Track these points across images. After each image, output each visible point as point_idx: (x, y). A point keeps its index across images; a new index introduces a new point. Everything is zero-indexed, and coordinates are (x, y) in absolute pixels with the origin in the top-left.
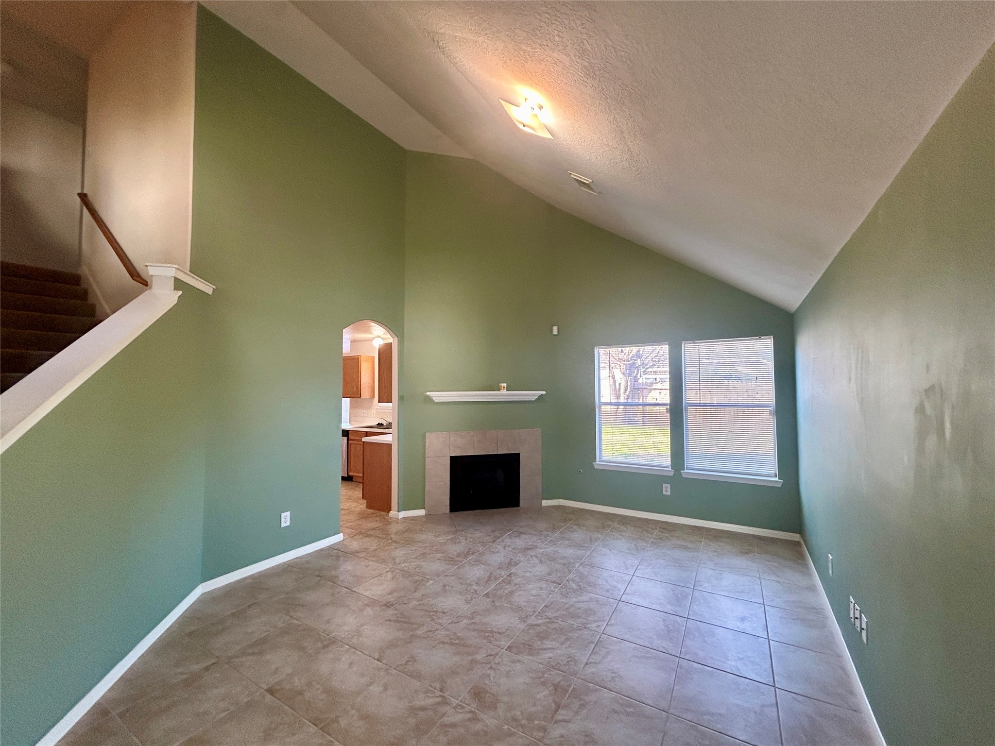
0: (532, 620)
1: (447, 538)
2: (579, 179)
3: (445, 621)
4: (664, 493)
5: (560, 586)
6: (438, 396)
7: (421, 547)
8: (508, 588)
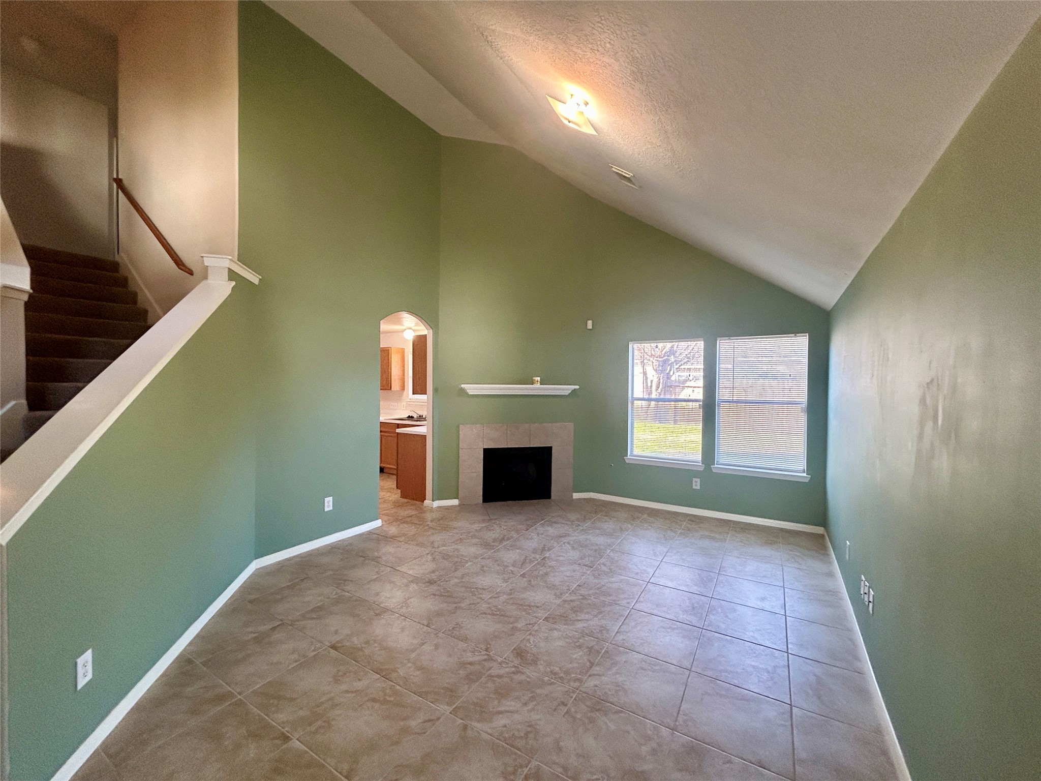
0: (566, 597)
1: (482, 525)
2: (621, 173)
3: (486, 596)
4: (694, 487)
5: (592, 569)
6: (472, 389)
7: (457, 533)
8: (542, 571)
